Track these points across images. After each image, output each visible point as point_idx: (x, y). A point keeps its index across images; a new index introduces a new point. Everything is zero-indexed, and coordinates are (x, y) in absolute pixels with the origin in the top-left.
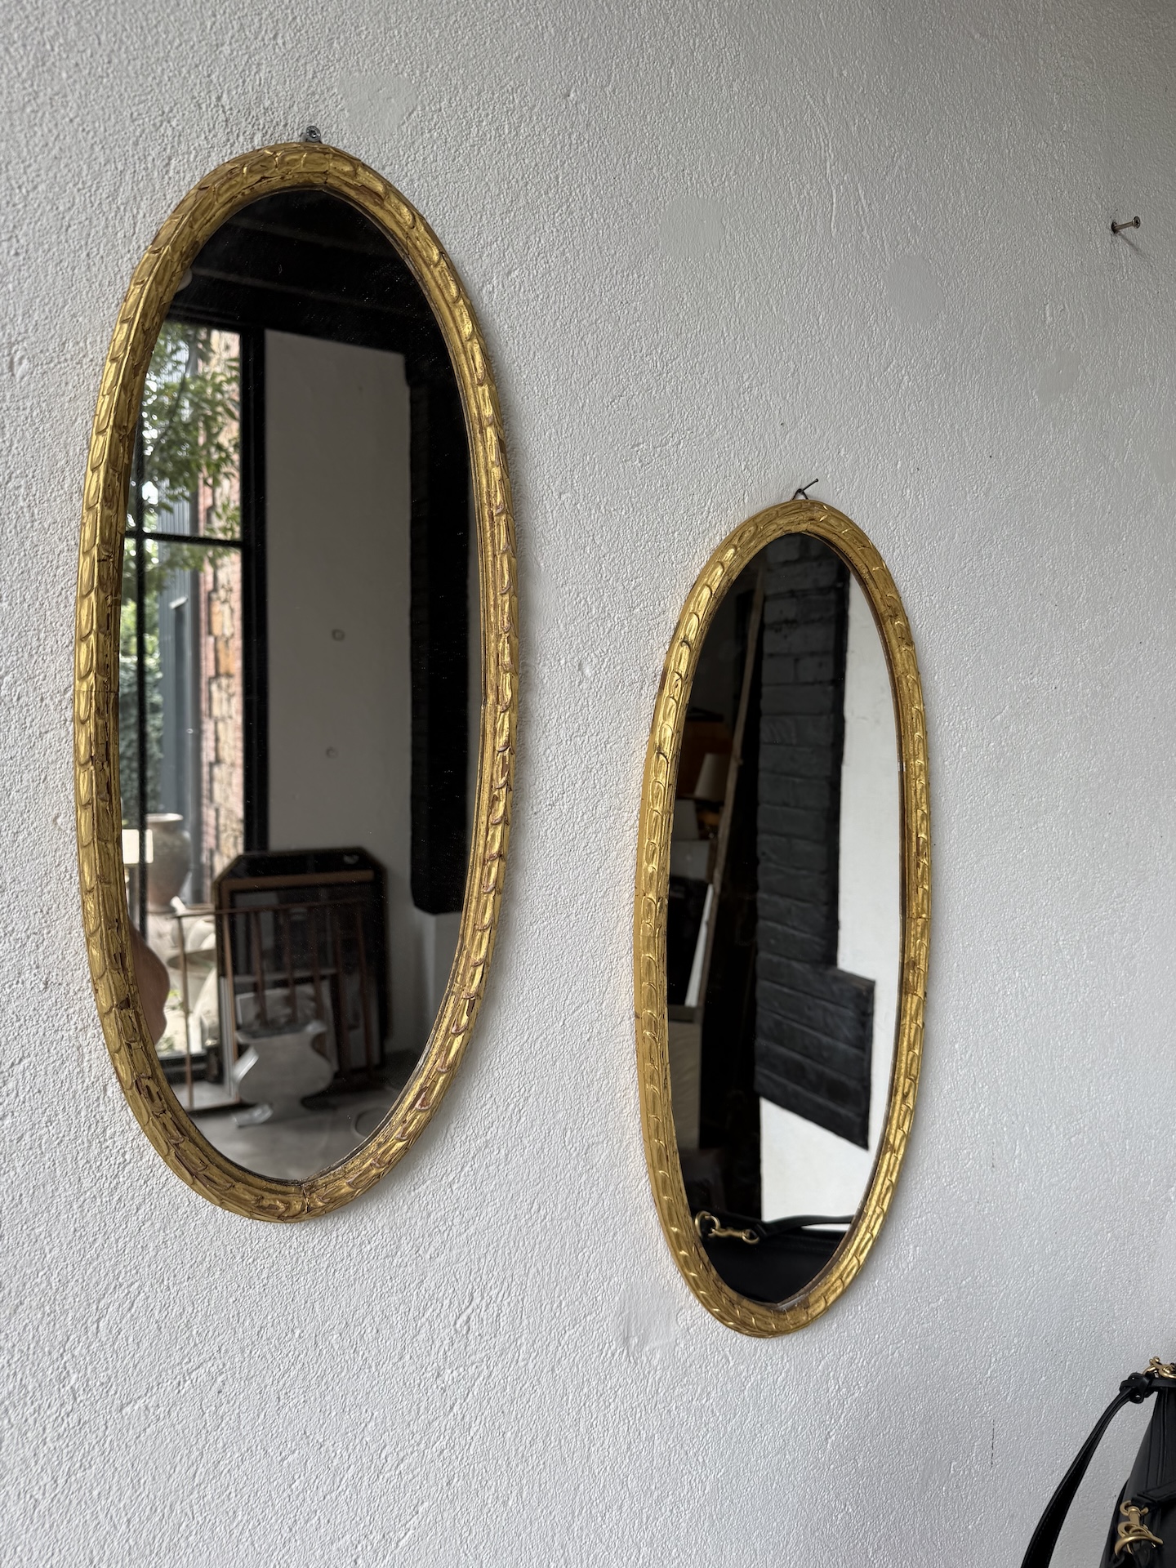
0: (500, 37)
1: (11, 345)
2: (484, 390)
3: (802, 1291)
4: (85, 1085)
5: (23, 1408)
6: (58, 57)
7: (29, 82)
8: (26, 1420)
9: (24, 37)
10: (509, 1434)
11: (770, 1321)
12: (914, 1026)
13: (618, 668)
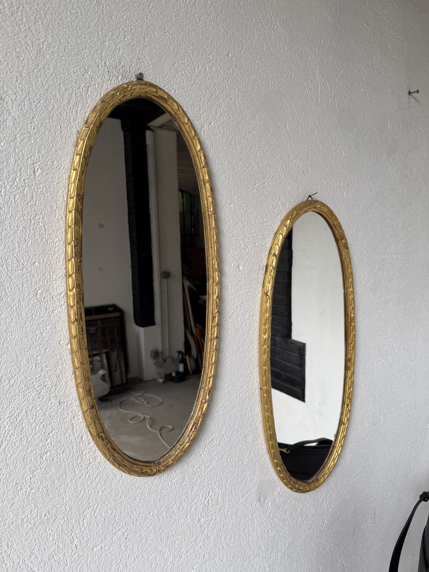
0: (204, 34)
1: (34, 164)
2: (205, 170)
3: (316, 475)
4: (75, 437)
5: (59, 554)
6: (45, 50)
7: (35, 60)
8: (60, 558)
9: (32, 42)
10: (223, 537)
11: (307, 487)
12: (350, 381)
13: (251, 265)
